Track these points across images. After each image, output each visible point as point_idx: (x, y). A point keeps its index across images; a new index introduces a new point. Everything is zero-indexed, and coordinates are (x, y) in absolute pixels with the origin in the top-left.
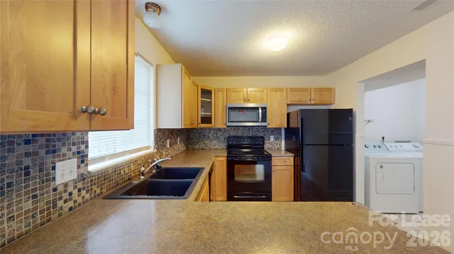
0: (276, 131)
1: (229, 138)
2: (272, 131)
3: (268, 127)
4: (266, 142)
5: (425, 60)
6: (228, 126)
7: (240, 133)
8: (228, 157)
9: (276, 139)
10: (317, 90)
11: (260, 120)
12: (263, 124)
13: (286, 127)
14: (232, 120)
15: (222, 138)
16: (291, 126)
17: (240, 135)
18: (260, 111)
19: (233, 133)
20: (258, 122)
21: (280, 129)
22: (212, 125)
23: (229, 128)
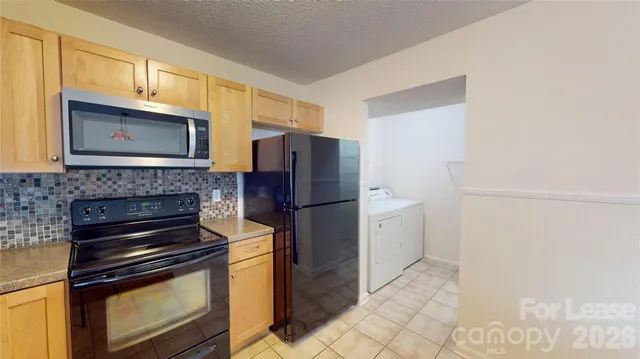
0: (225, 179)
1: (79, 206)
2: (218, 180)
3: (211, 170)
4: (203, 204)
5: (465, 76)
6: (69, 168)
7: (123, 188)
8: (71, 280)
9: (226, 196)
10: (301, 104)
11: (192, 153)
12: (201, 163)
13: (250, 169)
14: (87, 147)
15: (47, 208)
16: (259, 170)
17: (121, 193)
18: (192, 130)
19: (92, 188)
20: (186, 157)
21: (233, 175)
23: (73, 174)
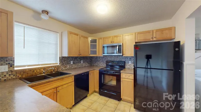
2: (130, 58)
3: (124, 56)
10: (157, 31)
11: (118, 52)
12: (120, 54)
17: (112, 60)
18: (118, 47)
19: (109, 59)
22: (97, 55)
